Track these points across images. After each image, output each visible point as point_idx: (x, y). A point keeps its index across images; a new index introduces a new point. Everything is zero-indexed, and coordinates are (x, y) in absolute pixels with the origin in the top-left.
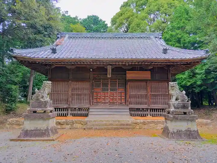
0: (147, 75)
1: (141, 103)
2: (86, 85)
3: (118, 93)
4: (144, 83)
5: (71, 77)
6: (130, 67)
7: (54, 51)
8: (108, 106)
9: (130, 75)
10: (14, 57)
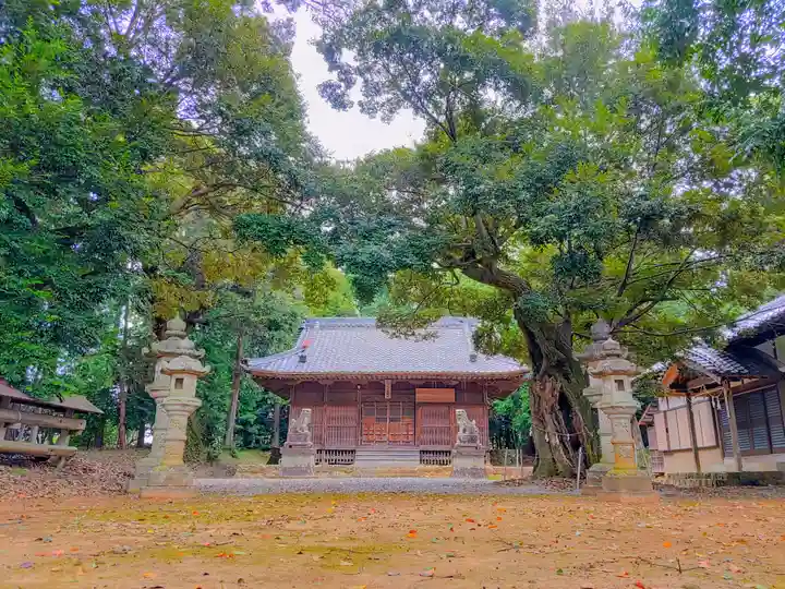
0: (449, 395)
1: (439, 443)
2: (352, 412)
3: (403, 426)
4: (444, 409)
5: (326, 399)
6: (422, 383)
7: (303, 359)
8: (386, 447)
9: (422, 395)
10: (249, 372)
